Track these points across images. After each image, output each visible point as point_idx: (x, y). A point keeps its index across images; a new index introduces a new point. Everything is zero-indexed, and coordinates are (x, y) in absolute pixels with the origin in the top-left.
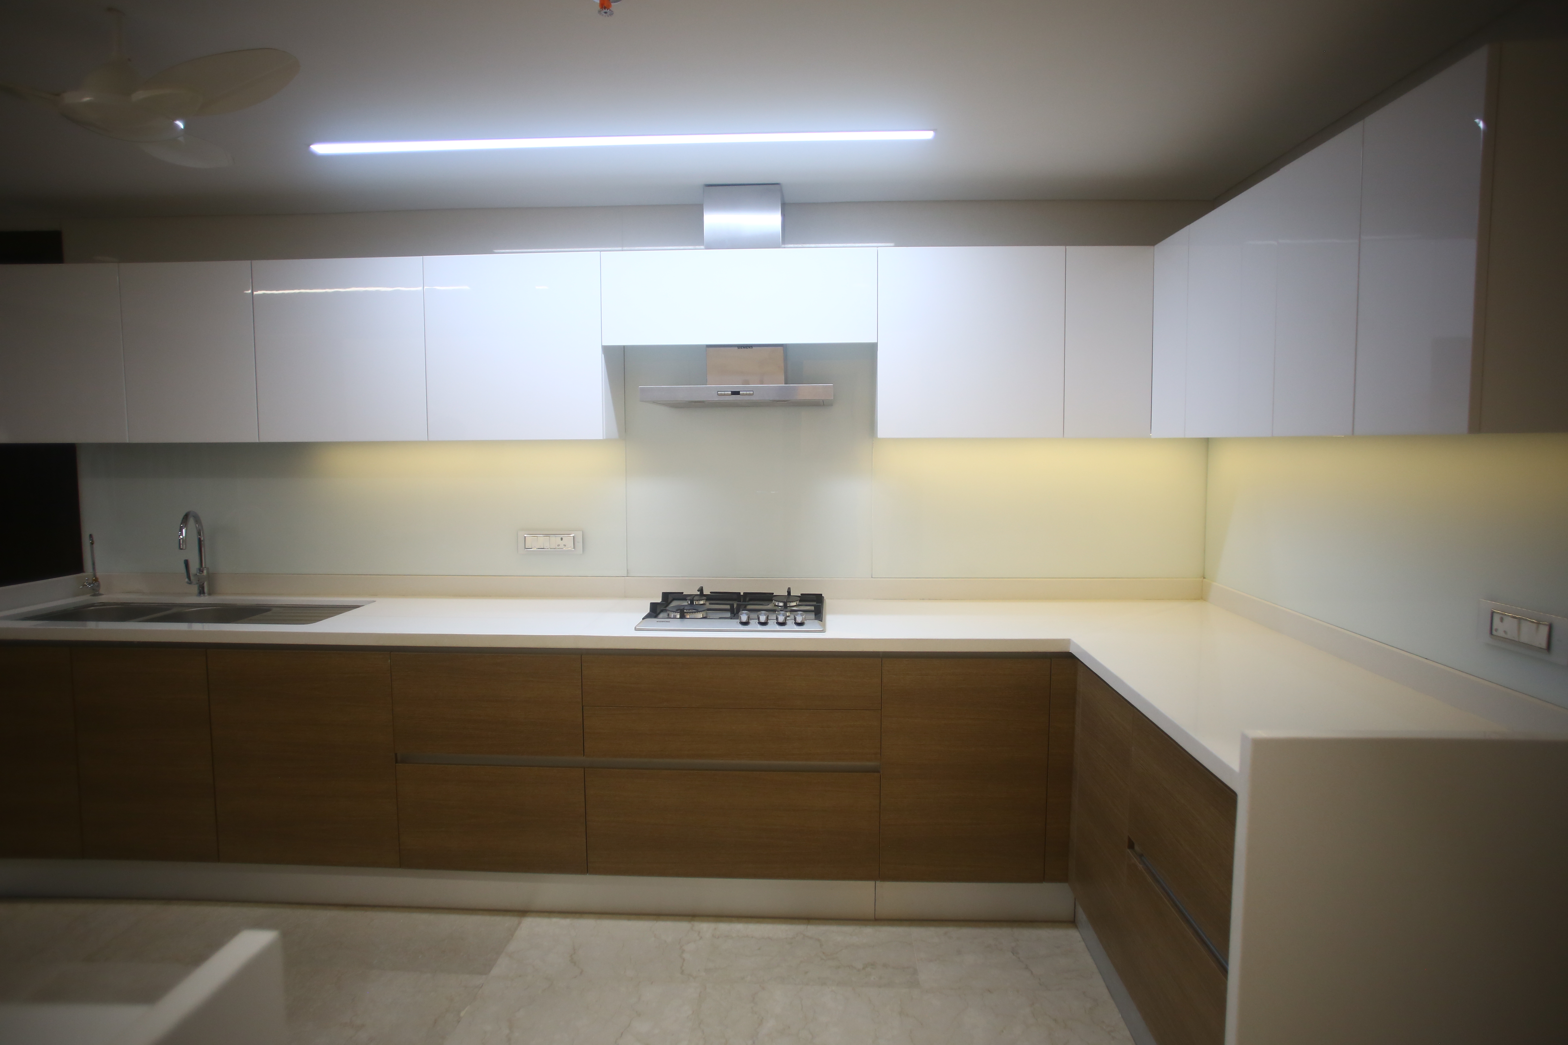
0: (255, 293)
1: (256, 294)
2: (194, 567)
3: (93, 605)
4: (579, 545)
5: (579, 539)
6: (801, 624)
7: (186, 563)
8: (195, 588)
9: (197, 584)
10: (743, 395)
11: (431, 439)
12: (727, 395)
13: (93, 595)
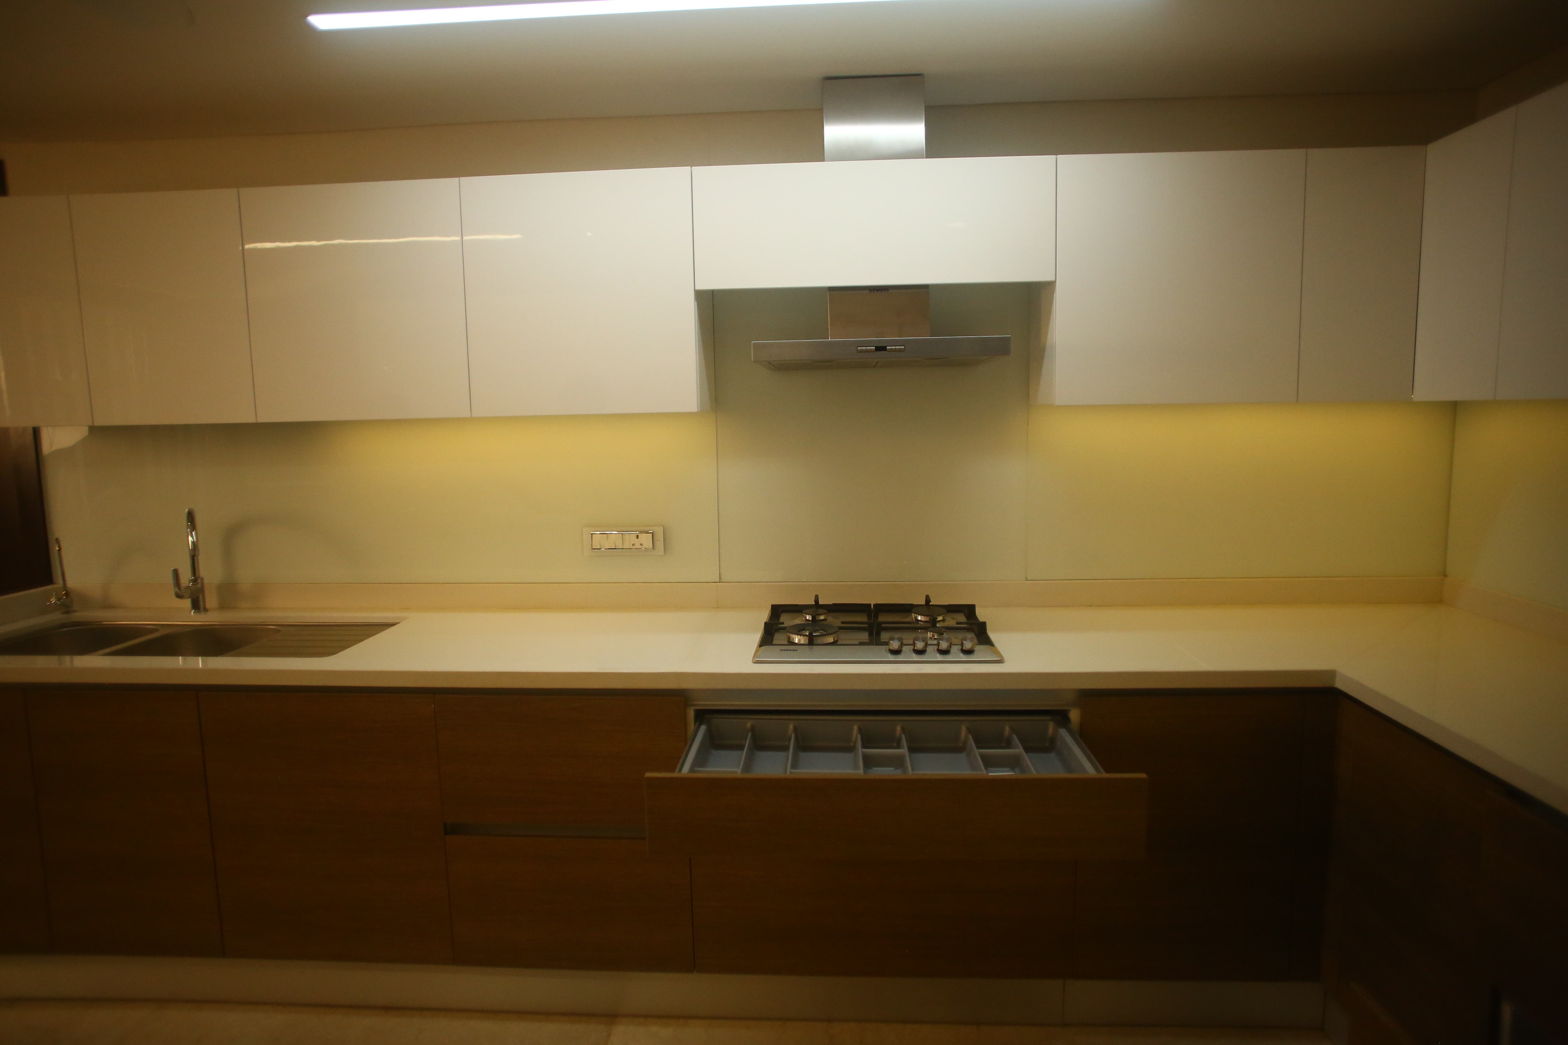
0: (247, 247)
1: (250, 250)
2: (186, 577)
3: (64, 625)
4: (660, 544)
5: (660, 536)
6: (969, 652)
7: (176, 573)
8: (187, 603)
9: (190, 597)
10: (891, 350)
11: (475, 415)
12: (870, 351)
13: (64, 613)
